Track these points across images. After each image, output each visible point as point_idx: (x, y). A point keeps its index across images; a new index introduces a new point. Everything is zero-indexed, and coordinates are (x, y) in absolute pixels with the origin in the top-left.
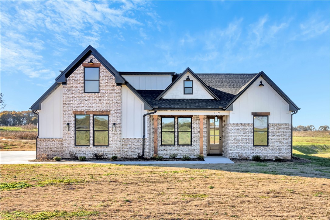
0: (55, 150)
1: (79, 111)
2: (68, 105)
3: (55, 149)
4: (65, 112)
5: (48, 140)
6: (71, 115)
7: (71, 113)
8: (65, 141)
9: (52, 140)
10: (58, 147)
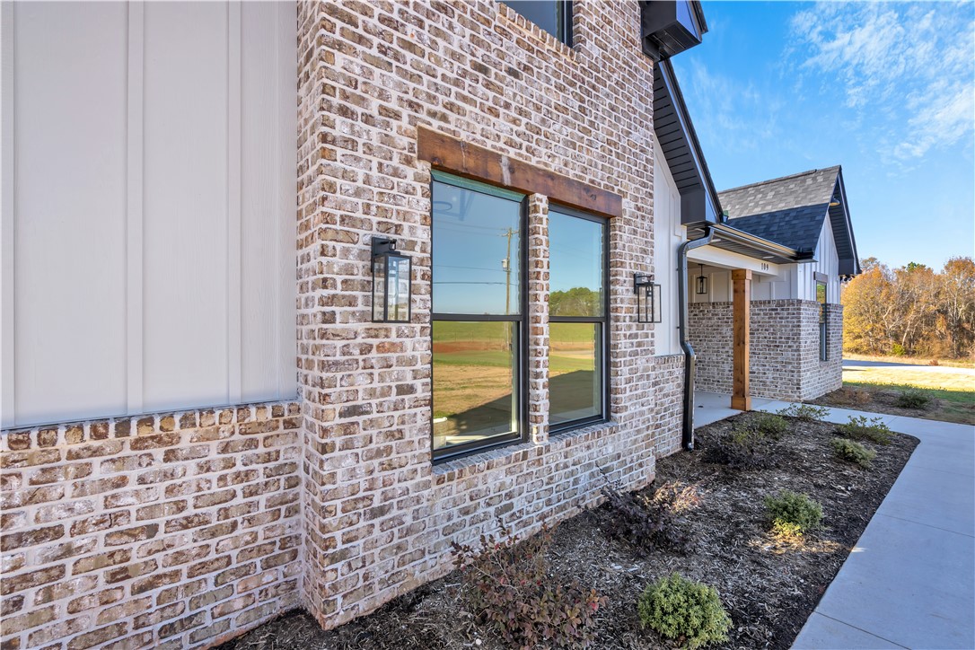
0: (179, 557)
1: (469, 148)
2: (374, 52)
3: (186, 540)
4: (344, 111)
5: (64, 443)
6: (408, 161)
7: (405, 141)
8: (347, 429)
9: (137, 444)
10: (225, 513)
